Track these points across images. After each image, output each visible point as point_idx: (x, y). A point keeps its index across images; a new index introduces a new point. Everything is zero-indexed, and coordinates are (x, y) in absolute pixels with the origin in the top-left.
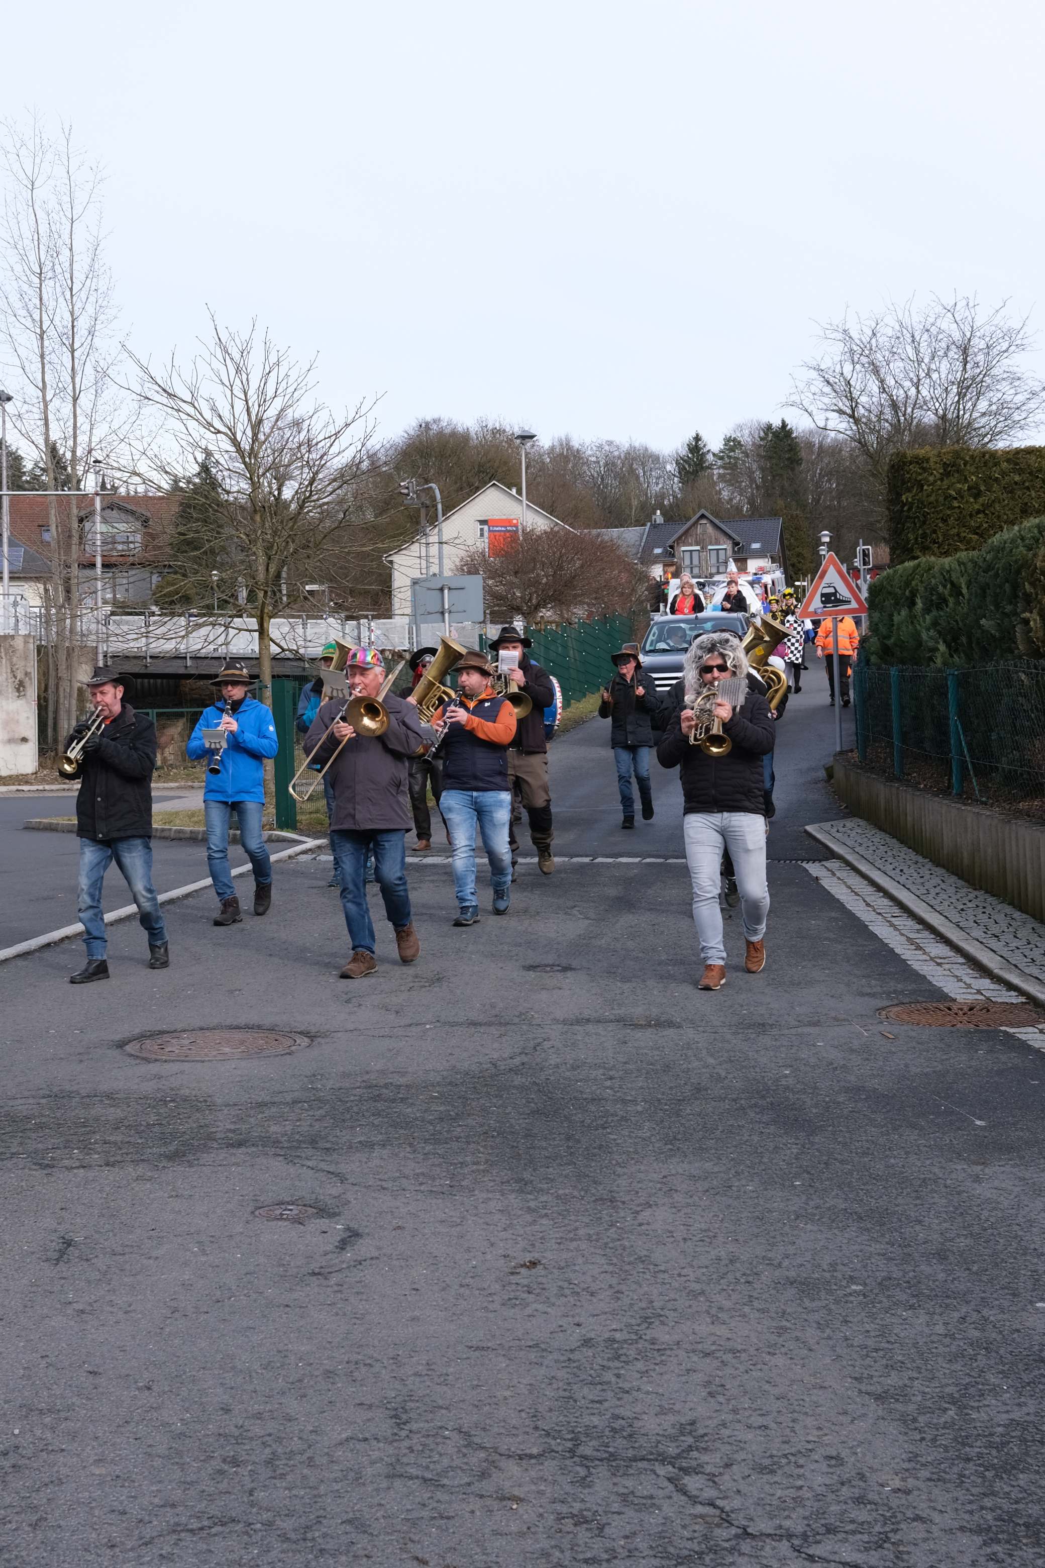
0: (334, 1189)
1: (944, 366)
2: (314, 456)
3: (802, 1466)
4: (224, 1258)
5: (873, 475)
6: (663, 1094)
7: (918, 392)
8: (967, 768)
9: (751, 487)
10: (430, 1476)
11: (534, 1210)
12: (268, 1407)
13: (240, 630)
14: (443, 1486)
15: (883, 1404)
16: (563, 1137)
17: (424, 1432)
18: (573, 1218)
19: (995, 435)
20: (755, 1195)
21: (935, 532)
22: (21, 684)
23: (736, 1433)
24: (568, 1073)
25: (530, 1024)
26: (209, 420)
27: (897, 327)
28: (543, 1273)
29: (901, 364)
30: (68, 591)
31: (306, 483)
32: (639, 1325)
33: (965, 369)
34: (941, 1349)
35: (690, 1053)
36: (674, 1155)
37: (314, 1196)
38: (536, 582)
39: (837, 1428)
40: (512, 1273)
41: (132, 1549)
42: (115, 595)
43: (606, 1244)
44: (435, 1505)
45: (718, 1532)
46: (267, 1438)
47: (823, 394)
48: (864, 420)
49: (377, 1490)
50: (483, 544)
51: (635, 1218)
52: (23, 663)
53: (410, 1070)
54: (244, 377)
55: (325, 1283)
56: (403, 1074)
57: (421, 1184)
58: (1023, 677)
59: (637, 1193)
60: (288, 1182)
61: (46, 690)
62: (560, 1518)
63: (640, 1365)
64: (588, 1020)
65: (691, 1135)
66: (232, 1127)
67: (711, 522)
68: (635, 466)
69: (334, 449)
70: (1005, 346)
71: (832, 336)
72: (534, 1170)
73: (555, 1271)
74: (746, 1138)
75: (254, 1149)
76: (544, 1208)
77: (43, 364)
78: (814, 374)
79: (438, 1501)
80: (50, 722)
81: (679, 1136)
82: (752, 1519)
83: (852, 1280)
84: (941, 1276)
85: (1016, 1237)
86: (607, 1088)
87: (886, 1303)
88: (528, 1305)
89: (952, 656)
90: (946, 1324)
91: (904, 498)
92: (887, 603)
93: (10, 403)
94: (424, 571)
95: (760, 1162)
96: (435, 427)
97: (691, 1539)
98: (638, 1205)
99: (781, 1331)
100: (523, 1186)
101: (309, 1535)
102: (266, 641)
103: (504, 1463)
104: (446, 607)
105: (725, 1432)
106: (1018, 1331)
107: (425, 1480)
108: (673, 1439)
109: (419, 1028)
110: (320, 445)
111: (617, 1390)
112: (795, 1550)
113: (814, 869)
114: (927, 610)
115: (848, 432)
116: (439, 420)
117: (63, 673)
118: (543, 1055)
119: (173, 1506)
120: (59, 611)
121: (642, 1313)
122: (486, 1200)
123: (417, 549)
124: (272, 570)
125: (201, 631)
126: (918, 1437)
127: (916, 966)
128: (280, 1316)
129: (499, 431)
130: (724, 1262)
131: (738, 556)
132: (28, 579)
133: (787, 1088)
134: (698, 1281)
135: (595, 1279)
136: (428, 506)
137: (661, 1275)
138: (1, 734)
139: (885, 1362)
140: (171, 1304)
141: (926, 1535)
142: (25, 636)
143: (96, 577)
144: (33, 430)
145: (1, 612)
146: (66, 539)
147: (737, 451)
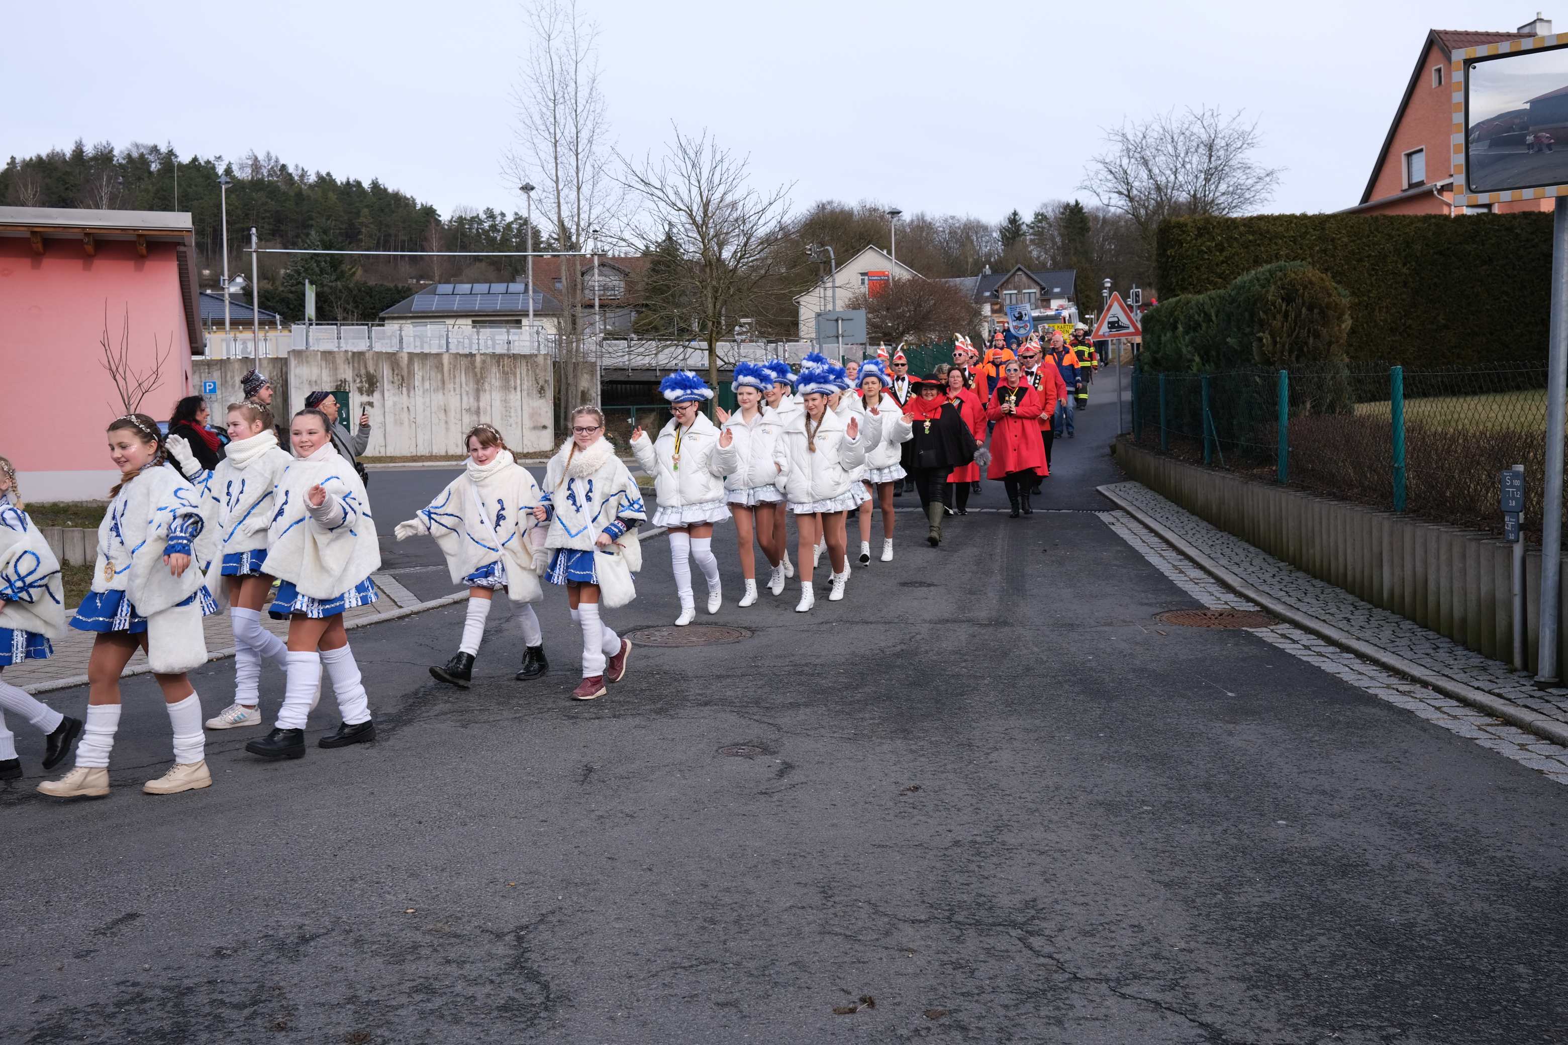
0: (773, 735)
1: (1195, 159)
2: (748, 226)
3: (1114, 931)
4: (698, 781)
5: (1143, 238)
6: (1003, 672)
7: (1176, 178)
8: (1215, 444)
9: (1053, 249)
10: (850, 934)
11: (915, 752)
12: (734, 884)
13: (696, 349)
14: (859, 940)
15: (1170, 890)
17: (844, 903)
18: (943, 757)
19: (1231, 208)
20: (1071, 742)
21: (1191, 277)
22: (542, 388)
23: (1065, 907)
24: (934, 658)
25: (906, 623)
26: (674, 202)
27: (1161, 131)
28: (923, 794)
29: (1163, 158)
30: (574, 323)
31: (742, 244)
32: (993, 832)
33: (1210, 161)
34: (1210, 852)
35: (1021, 644)
36: (1012, 715)
37: (759, 740)
38: (900, 316)
39: (1138, 906)
40: (901, 794)
41: (644, 979)
42: (605, 327)
43: (967, 775)
44: (854, 953)
45: (1055, 974)
46: (734, 905)
47: (1107, 180)
48: (1137, 199)
49: (813, 942)
50: (865, 289)
51: (987, 758)
52: (543, 374)
53: (823, 654)
54: (698, 170)
55: (770, 800)
56: (819, 657)
57: (834, 732)
58: (1258, 379)
59: (987, 740)
60: (741, 730)
61: (559, 392)
62: (943, 965)
63: (995, 860)
64: (947, 621)
66: (700, 692)
67: (1025, 273)
68: (970, 234)
69: (761, 222)
70: (1239, 144)
71: (1114, 138)
73: (932, 793)
75: (716, 707)
76: (922, 750)
77: (557, 164)
78: (1101, 166)
79: (856, 951)
80: (562, 415)
82: (1079, 967)
83: (1143, 802)
84: (1208, 801)
85: (1260, 774)
86: (963, 667)
87: (1169, 820)
88: (913, 817)
89: (1204, 365)
90: (1213, 834)
91: (1168, 253)
92: (1156, 328)
93: (534, 191)
94: (823, 308)
95: (1074, 721)
96: (828, 207)
97: (1036, 981)
98: (989, 749)
99: (1095, 837)
100: (907, 735)
101: (767, 972)
102: (714, 357)
103: (901, 925)
104: (840, 333)
105: (1058, 907)
106: (1266, 840)
107: (847, 936)
108: (1021, 911)
109: (828, 625)
110: (751, 218)
111: (979, 877)
112: (1111, 989)
113: (1106, 518)
114: (1187, 332)
115: (1125, 208)
116: (832, 202)
117: (571, 380)
118: (916, 645)
119: (671, 950)
120: (568, 337)
121: (995, 824)
122: (881, 744)
123: (818, 292)
124: (718, 307)
125: (667, 351)
126: (1197, 913)
127: (1180, 584)
128: (740, 822)
129: (874, 210)
130: (1051, 789)
131: (1044, 297)
132: (546, 315)
133: (1091, 669)
134: (1033, 802)
135: (960, 799)
136: (825, 263)
137: (1007, 798)
138: (528, 423)
139: (1170, 860)
140: (663, 812)
141: (1205, 982)
142: (545, 355)
143: (595, 314)
144: (549, 211)
145: (528, 338)
146: (573, 287)
147: (1044, 223)
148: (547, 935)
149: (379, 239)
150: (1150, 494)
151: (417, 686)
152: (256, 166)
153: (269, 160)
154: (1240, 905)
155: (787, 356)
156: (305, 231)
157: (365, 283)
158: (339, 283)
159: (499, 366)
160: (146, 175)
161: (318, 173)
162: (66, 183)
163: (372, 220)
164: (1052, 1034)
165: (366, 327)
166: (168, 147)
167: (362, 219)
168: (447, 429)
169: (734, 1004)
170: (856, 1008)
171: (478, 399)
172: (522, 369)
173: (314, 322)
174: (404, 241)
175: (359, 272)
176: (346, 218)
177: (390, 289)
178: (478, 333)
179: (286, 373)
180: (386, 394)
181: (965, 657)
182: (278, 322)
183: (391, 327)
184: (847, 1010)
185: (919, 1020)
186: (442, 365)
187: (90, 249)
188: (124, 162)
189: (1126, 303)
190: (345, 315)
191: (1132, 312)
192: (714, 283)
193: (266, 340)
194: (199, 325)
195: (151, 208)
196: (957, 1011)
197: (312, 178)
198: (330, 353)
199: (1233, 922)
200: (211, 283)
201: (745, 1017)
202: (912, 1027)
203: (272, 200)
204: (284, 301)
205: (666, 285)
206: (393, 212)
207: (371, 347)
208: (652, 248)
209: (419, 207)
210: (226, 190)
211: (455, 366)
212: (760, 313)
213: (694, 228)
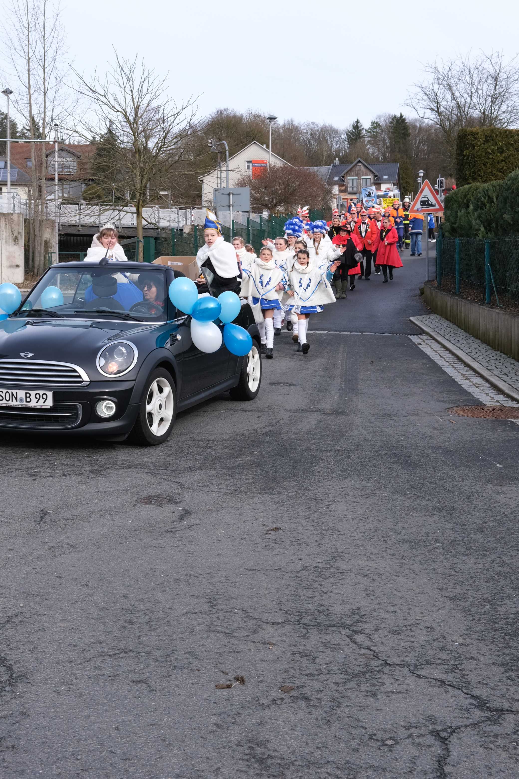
0: (177, 490)
1: (485, 87)
2: (167, 125)
3: (414, 631)
4: (123, 522)
5: (447, 142)
6: (340, 447)
7: (472, 100)
8: (493, 289)
9: (384, 147)
10: (228, 632)
11: (277, 503)
12: (147, 596)
13: (127, 212)
14: (235, 637)
15: (453, 602)
16: (291, 467)
17: (224, 610)
18: (296, 507)
19: (510, 123)
20: (387, 498)
21: (480, 170)
22: (16, 238)
23: (380, 614)
24: (293, 436)
25: (274, 412)
26: (113, 105)
27: (462, 66)
28: (282, 533)
29: (463, 85)
30: (40, 191)
31: (162, 138)
32: (331, 560)
33: (495, 88)
34: (482, 576)
35: (353, 428)
36: (347, 478)
37: (167, 493)
38: (276, 192)
39: (431, 613)
40: (267, 533)
41: (81, 664)
42: (63, 194)
43: (314, 520)
44: (231, 646)
45: (372, 662)
46: (147, 611)
47: (423, 99)
48: (443, 114)
49: (202, 638)
50: (249, 173)
51: (328, 508)
52: (17, 227)
53: (215, 432)
54: (131, 83)
55: (173, 536)
56: (212, 434)
57: (221, 488)
59: (329, 495)
60: (154, 486)
61: (29, 241)
62: (294, 654)
63: (332, 580)
64: (302, 410)
65: (355, 468)
66: (126, 458)
68: (326, 135)
69: (176, 122)
70: (516, 77)
71: (429, 70)
72: (277, 483)
73: (288, 533)
74: (382, 470)
75: (136, 470)
76: (282, 502)
77: (29, 75)
78: (419, 90)
79: (233, 644)
80: (31, 258)
81: (349, 468)
82: (389, 657)
83: (437, 541)
84: (482, 540)
86: (313, 444)
87: (454, 553)
88: (275, 549)
89: (487, 233)
90: (484, 564)
91: (465, 153)
92: (455, 206)
93: (12, 94)
94: (219, 185)
95: (390, 482)
96: (225, 113)
97: (359, 666)
98: (329, 502)
99: (402, 564)
100: (272, 491)
101: (169, 659)
102: (140, 218)
103: (264, 626)
104: (231, 203)
105: (375, 614)
107: (226, 633)
108: (349, 616)
109: (217, 413)
110: (169, 119)
111: (321, 592)
112: (411, 672)
113: (415, 339)
114: (475, 210)
115: (435, 120)
116: (227, 109)
117: (37, 233)
118: (280, 427)
119: (101, 643)
120: (35, 201)
121: (332, 554)
122: (253, 497)
123: (216, 173)
124: (144, 183)
125: (107, 213)
126: (471, 619)
127: (466, 388)
128: (152, 552)
129: (258, 116)
130: (372, 531)
131: (376, 182)
132: (20, 185)
133: (402, 446)
134: (359, 539)
135: (308, 537)
136: (221, 152)
137: (341, 536)
138: (5, 263)
139: (454, 581)
140: (97, 544)
141: (476, 666)
142: (18, 213)
143: (55, 185)
144: (24, 109)
145: (6, 201)
146: (40, 165)
147: (378, 129)
148: (11, 632)
150: (447, 324)
154: (501, 613)
155: (194, 219)
164: (369, 703)
169: (145, 682)
170: (231, 685)
172: (2, 224)
181: (315, 437)
184: (225, 686)
185: (275, 693)
189: (433, 187)
191: (438, 194)
192: (142, 165)
196: (302, 687)
199: (496, 625)
201: (152, 690)
202: (271, 698)
205: (107, 166)
208: (98, 138)
212: (174, 188)
213: (128, 125)
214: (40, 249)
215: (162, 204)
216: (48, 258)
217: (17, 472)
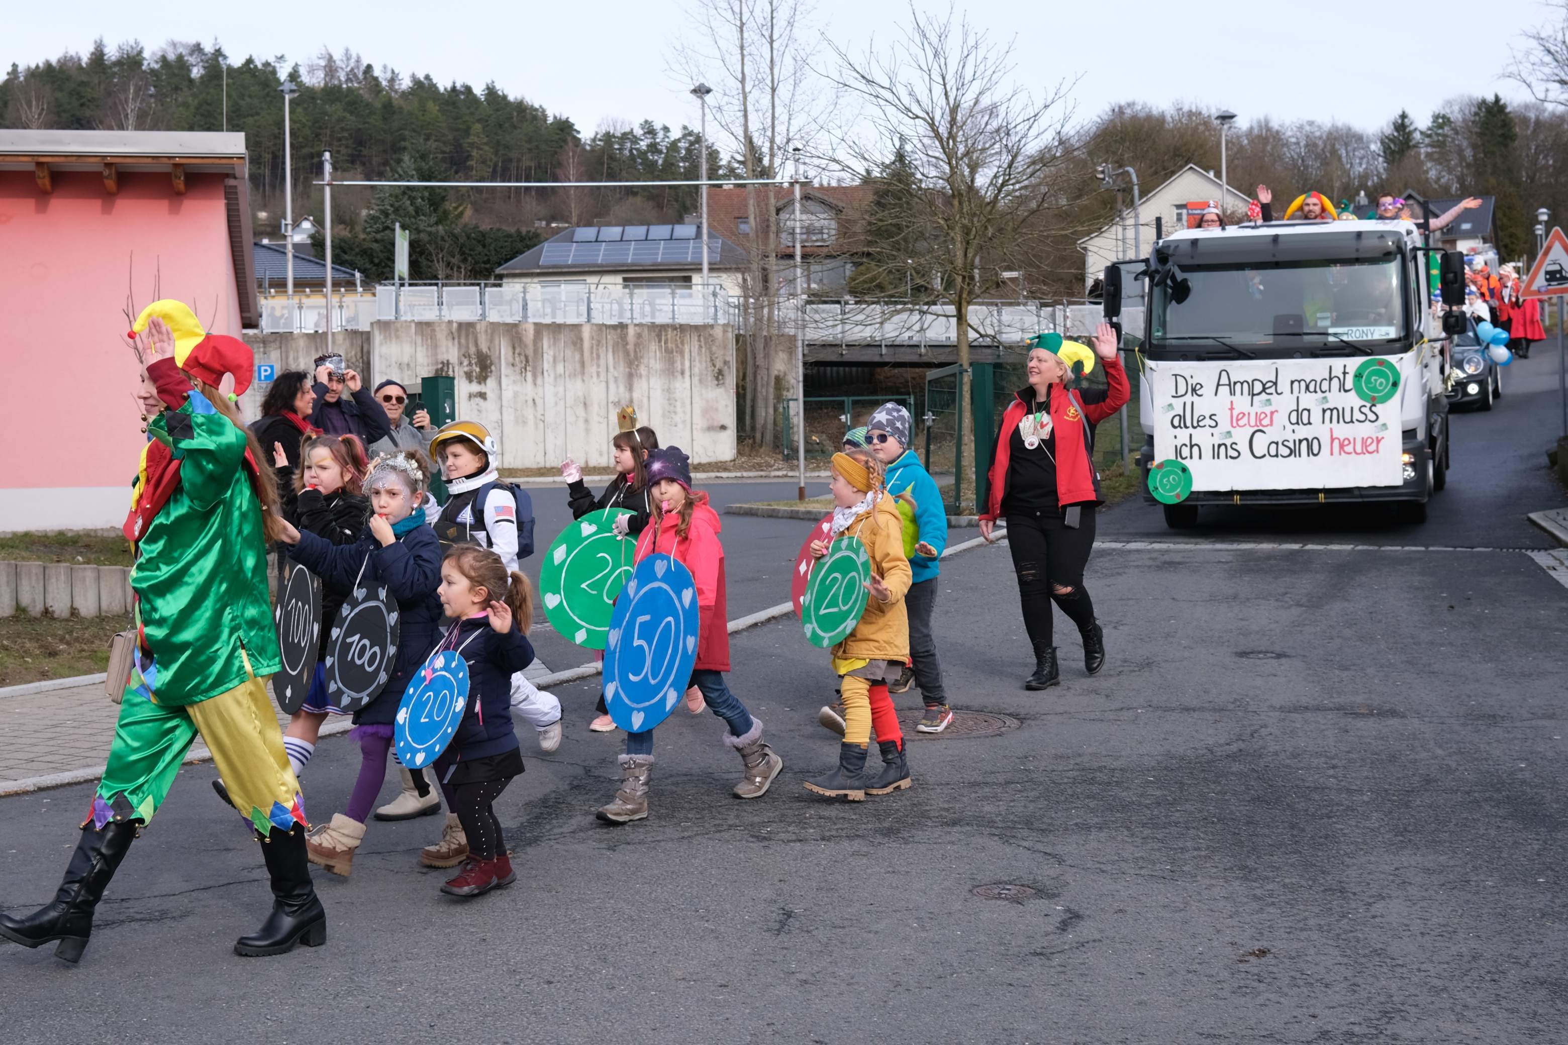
0: (1053, 870)
2: (1014, 139)
4: (944, 935)
6: (1390, 784)
9: (1460, 166)
13: (938, 315)
16: (1286, 825)
18: (1302, 907)
20: (1495, 891)
22: (720, 372)
24: (1288, 761)
25: (1246, 711)
26: (908, 106)
28: (1273, 962)
31: (1005, 165)
32: (1378, 1019)
35: (1417, 743)
36: (1405, 847)
37: (1031, 877)
40: (1241, 961)
42: (809, 285)
43: (1338, 935)
47: (1542, 63)
51: (1367, 910)
52: (722, 352)
53: (1123, 753)
54: (942, 60)
55: (1047, 963)
56: (1117, 758)
57: (1141, 868)
59: (1369, 884)
60: (1005, 862)
61: (744, 379)
64: (1306, 708)
65: (1423, 827)
66: (946, 806)
68: (1337, 146)
69: (1033, 133)
72: (1258, 857)
73: (1286, 960)
74: (1482, 832)
75: (968, 828)
76: (1271, 896)
77: (743, 55)
78: (1533, 44)
80: (748, 411)
81: (1410, 828)
86: (1331, 776)
88: (1259, 994)
93: (710, 94)
94: (1119, 255)
95: (1499, 857)
96: (1128, 111)
98: (1370, 897)
100: (1247, 874)
102: (964, 326)
109: (1130, 713)
110: (1018, 128)
113: (1542, 558)
116: (1134, 104)
117: (760, 361)
118: (1261, 742)
120: (757, 299)
121: (1381, 1007)
122: (1210, 886)
123: (1115, 231)
124: (970, 255)
125: (896, 319)
128: (1004, 995)
129: (1196, 113)
130: (1466, 959)
132: (726, 270)
133: (1524, 782)
134: (1439, 977)
135: (1328, 970)
136: (1124, 190)
138: (700, 422)
142: (724, 325)
143: (795, 266)
144: (733, 122)
145: (700, 302)
146: (765, 229)
147: (1446, 128)
149: (495, 166)
151: (547, 790)
152: (330, 68)
153: (348, 59)
155: (1069, 324)
156: (394, 156)
157: (477, 227)
158: (440, 228)
159: (660, 341)
160: (186, 83)
161: (413, 76)
162: (82, 97)
163: (485, 140)
165: (477, 288)
166: (215, 45)
167: (472, 139)
168: (588, 431)
171: (630, 388)
172: (692, 345)
173: (407, 281)
174: (530, 168)
175: (469, 212)
176: (450, 137)
177: (509, 236)
178: (631, 295)
179: (369, 353)
180: (504, 380)
181: (1334, 762)
182: (358, 282)
183: (512, 288)
186: (581, 340)
187: (111, 184)
188: (156, 66)
190: (449, 271)
192: (965, 221)
193: (341, 307)
194: (252, 286)
195: (191, 128)
197: (405, 83)
198: (428, 324)
200: (269, 229)
203: (351, 113)
204: (366, 253)
205: (896, 225)
206: (515, 127)
207: (483, 315)
208: (876, 173)
209: (550, 120)
210: (291, 101)
211: (599, 342)
212: (1031, 264)
213: (937, 143)
214: (766, 392)
215: (1007, 297)
216: (781, 410)
217: (732, 832)
